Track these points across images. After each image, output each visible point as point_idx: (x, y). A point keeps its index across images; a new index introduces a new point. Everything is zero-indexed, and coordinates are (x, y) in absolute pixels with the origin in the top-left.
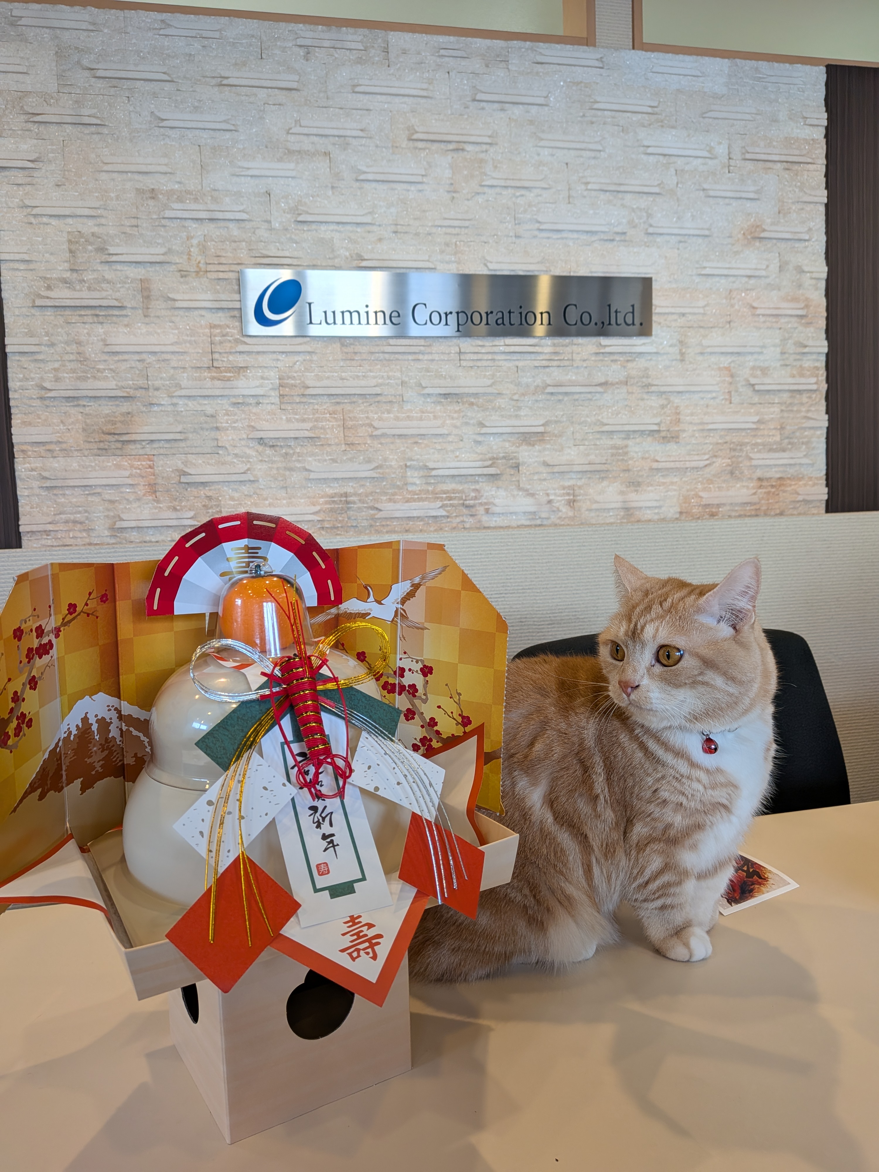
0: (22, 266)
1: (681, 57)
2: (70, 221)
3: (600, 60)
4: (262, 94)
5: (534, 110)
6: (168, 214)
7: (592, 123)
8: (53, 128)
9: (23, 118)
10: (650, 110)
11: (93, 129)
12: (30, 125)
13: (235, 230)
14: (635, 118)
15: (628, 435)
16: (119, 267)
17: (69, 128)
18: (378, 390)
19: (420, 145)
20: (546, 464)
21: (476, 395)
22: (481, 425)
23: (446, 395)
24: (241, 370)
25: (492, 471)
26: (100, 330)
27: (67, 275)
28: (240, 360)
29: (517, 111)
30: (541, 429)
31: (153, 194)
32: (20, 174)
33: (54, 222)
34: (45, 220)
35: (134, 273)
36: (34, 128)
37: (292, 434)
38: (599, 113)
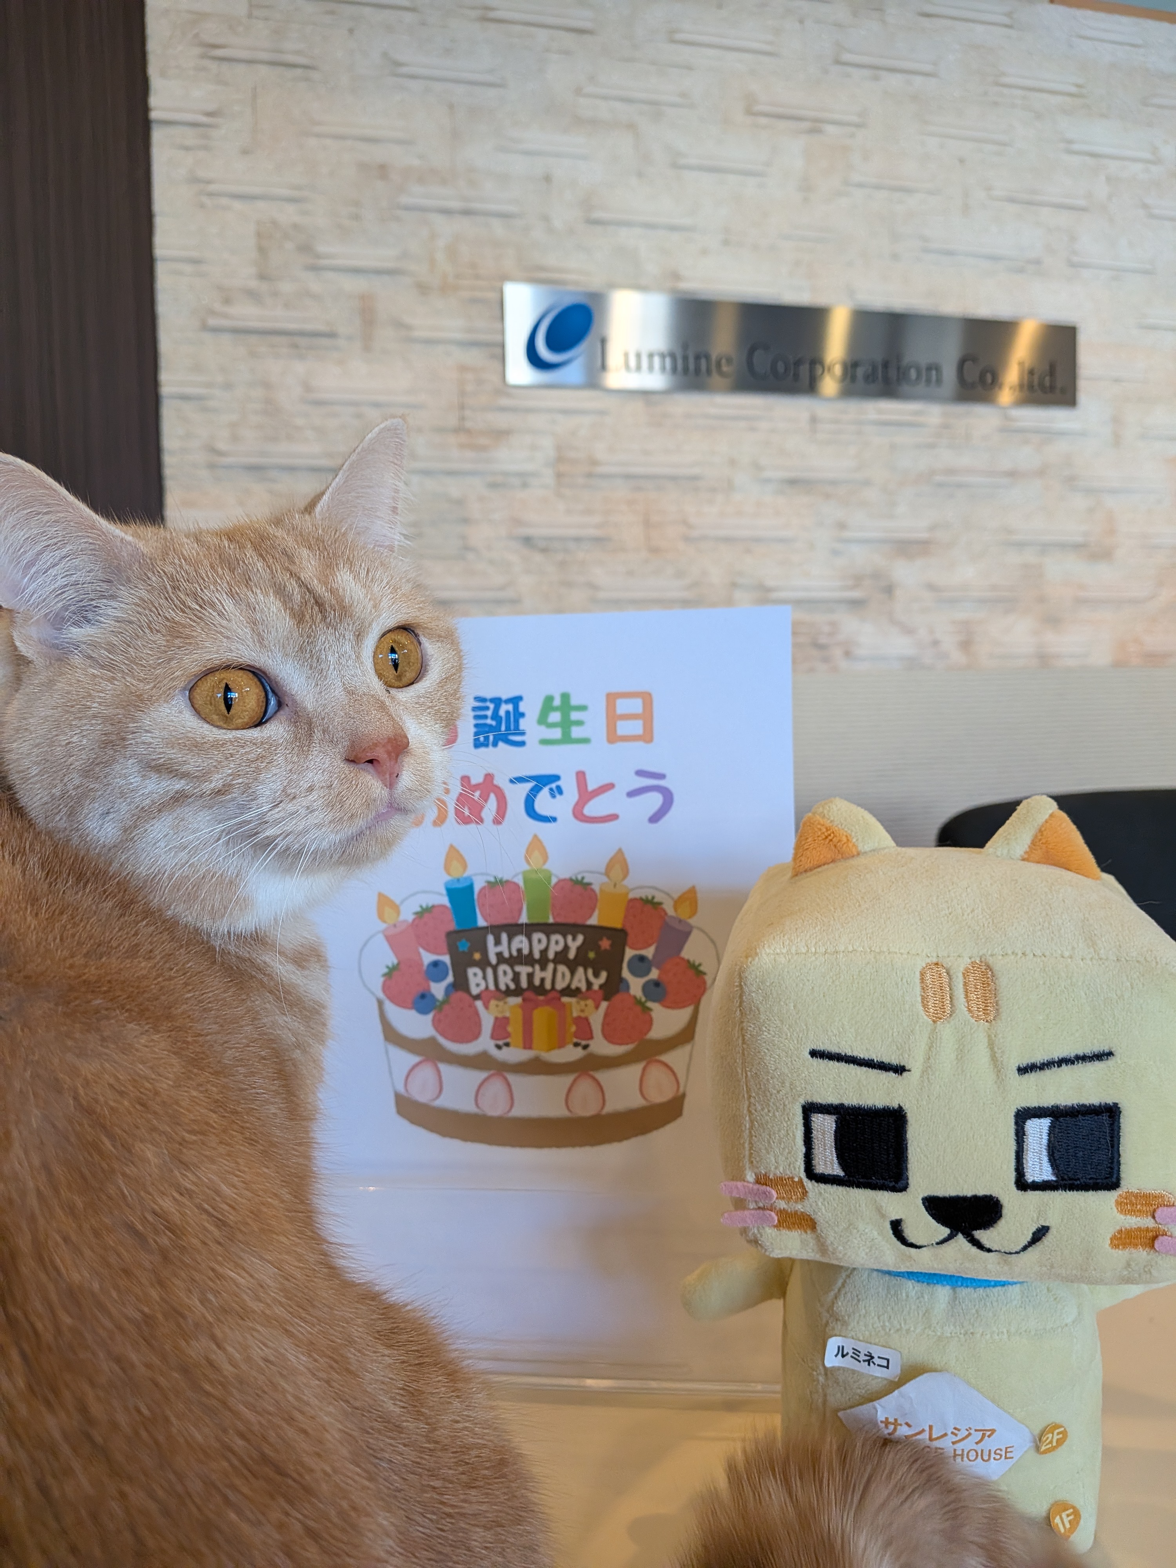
0: (188, 268)
1: (1117, 18)
2: (261, 205)
3: (1009, 15)
4: (542, 35)
5: (918, 80)
6: (404, 200)
7: (996, 104)
8: (241, 68)
9: (198, 51)
10: (1073, 90)
11: (299, 72)
12: (207, 63)
13: (498, 228)
14: (1055, 100)
15: (1045, 548)
16: (330, 275)
17: (263, 70)
18: (696, 471)
19: (763, 121)
20: (931, 587)
21: (834, 483)
22: (842, 526)
23: (793, 482)
24: (501, 435)
25: (856, 594)
26: (299, 368)
27: (253, 284)
28: (502, 420)
29: (895, 81)
30: (924, 535)
31: (383, 171)
32: (189, 131)
33: (237, 205)
34: (224, 201)
35: (351, 285)
36: (213, 66)
37: (573, 532)
38: (1006, 91)
